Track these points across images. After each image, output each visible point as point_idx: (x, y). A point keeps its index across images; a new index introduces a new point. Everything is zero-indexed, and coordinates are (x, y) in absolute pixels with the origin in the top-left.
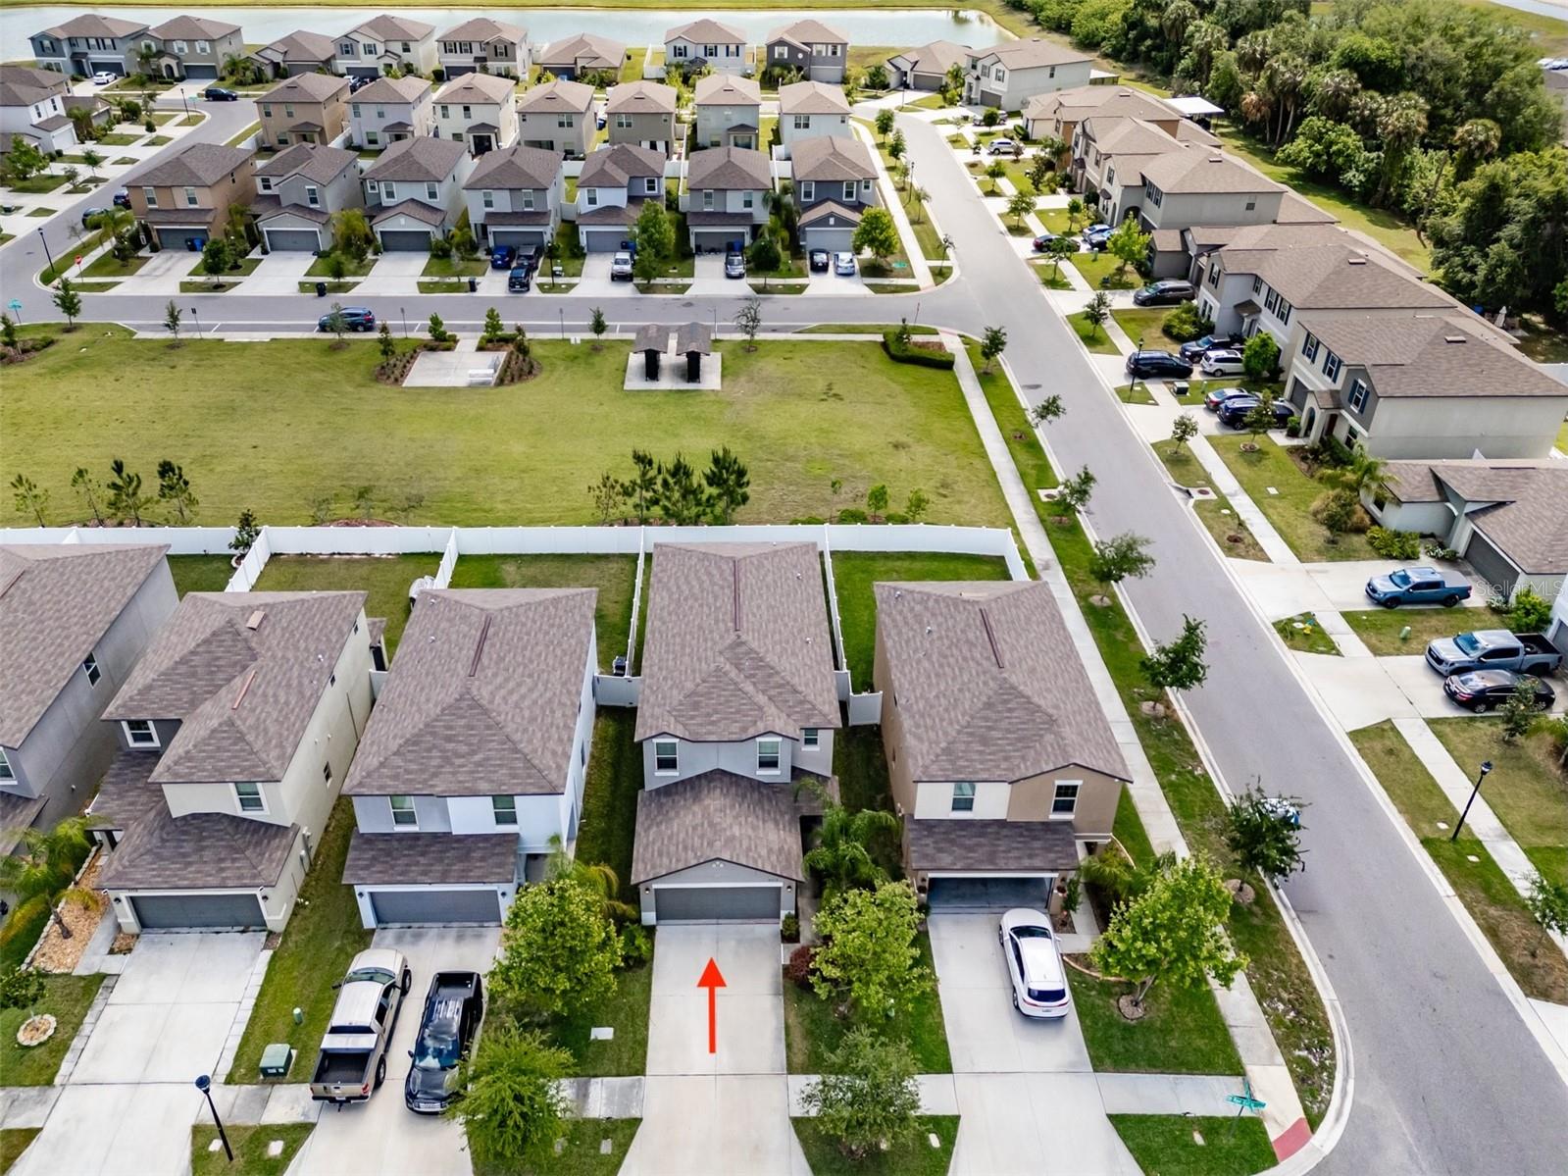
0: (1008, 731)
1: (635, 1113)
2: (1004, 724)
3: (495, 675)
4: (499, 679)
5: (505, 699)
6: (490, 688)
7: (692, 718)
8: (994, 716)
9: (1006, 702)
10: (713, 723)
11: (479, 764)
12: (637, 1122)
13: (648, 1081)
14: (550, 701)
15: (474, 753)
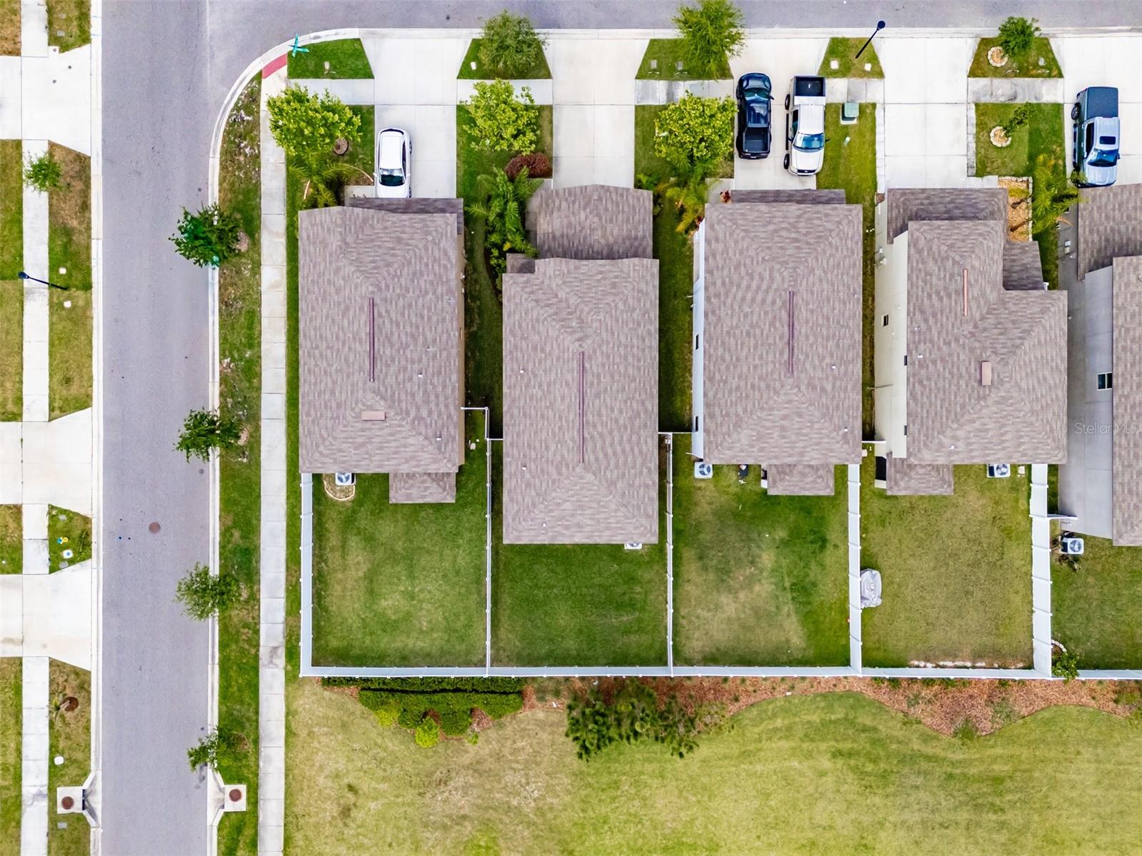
0: (379, 247)
1: (640, 82)
2: (381, 251)
3: (774, 302)
4: (769, 299)
5: (762, 279)
6: (775, 286)
7: (616, 277)
8: (388, 257)
9: (374, 268)
10: (601, 273)
11: (770, 223)
12: (637, 78)
13: (633, 102)
14: (727, 295)
15: (776, 231)
